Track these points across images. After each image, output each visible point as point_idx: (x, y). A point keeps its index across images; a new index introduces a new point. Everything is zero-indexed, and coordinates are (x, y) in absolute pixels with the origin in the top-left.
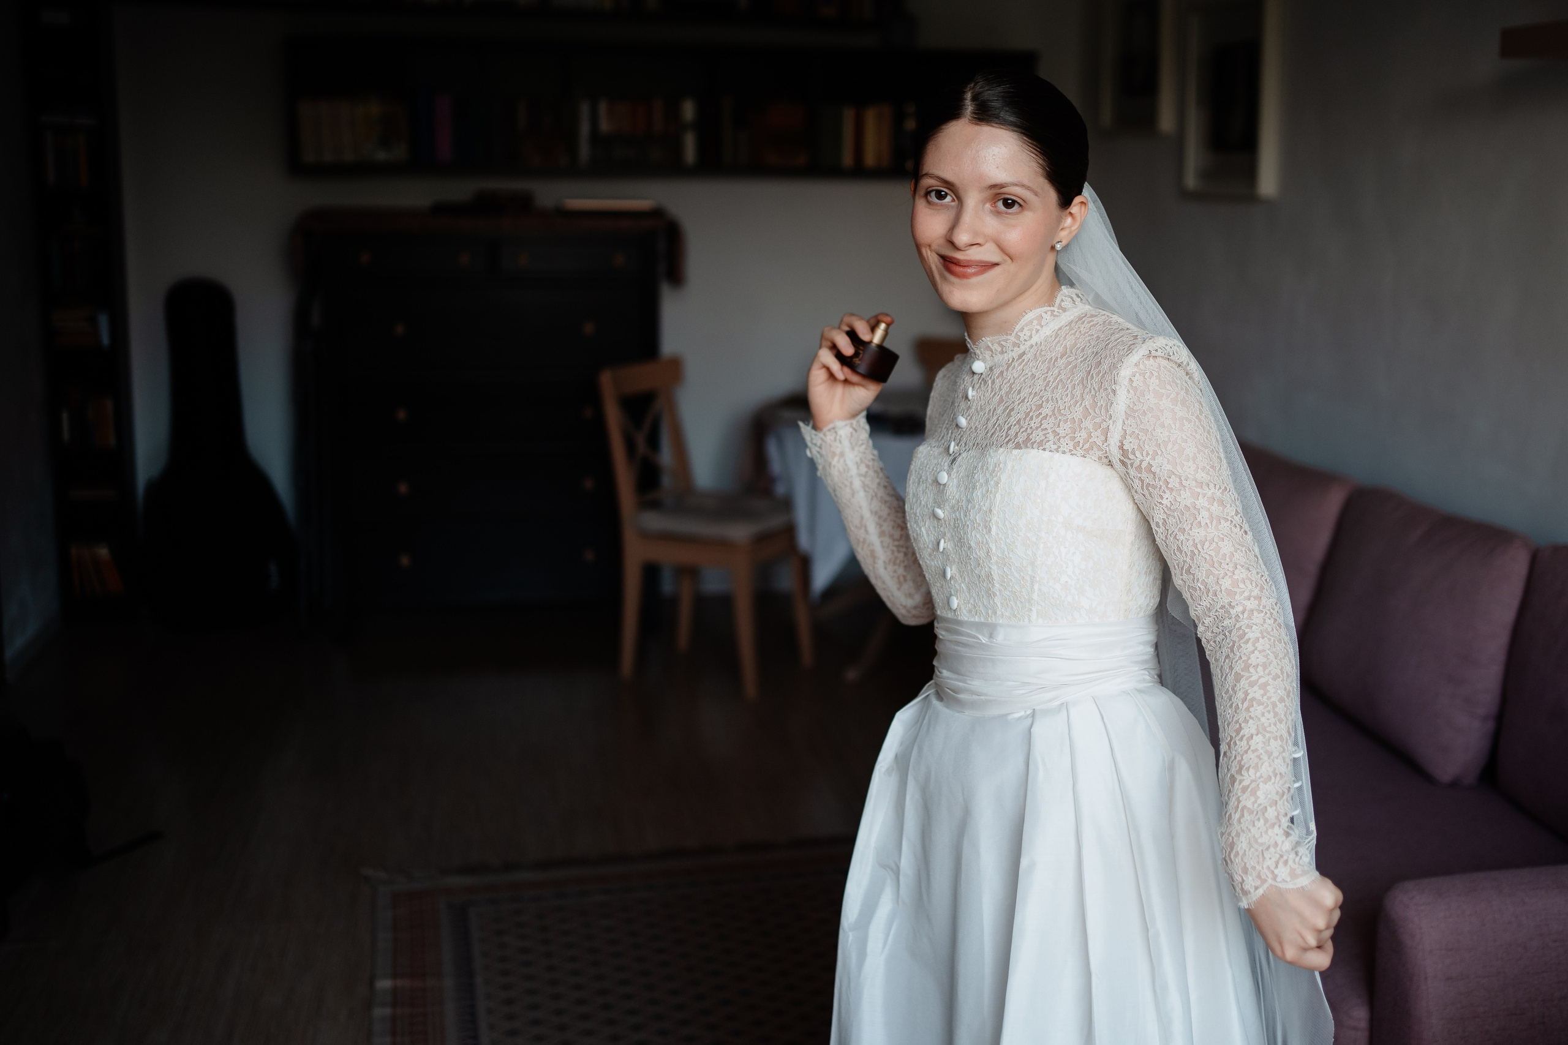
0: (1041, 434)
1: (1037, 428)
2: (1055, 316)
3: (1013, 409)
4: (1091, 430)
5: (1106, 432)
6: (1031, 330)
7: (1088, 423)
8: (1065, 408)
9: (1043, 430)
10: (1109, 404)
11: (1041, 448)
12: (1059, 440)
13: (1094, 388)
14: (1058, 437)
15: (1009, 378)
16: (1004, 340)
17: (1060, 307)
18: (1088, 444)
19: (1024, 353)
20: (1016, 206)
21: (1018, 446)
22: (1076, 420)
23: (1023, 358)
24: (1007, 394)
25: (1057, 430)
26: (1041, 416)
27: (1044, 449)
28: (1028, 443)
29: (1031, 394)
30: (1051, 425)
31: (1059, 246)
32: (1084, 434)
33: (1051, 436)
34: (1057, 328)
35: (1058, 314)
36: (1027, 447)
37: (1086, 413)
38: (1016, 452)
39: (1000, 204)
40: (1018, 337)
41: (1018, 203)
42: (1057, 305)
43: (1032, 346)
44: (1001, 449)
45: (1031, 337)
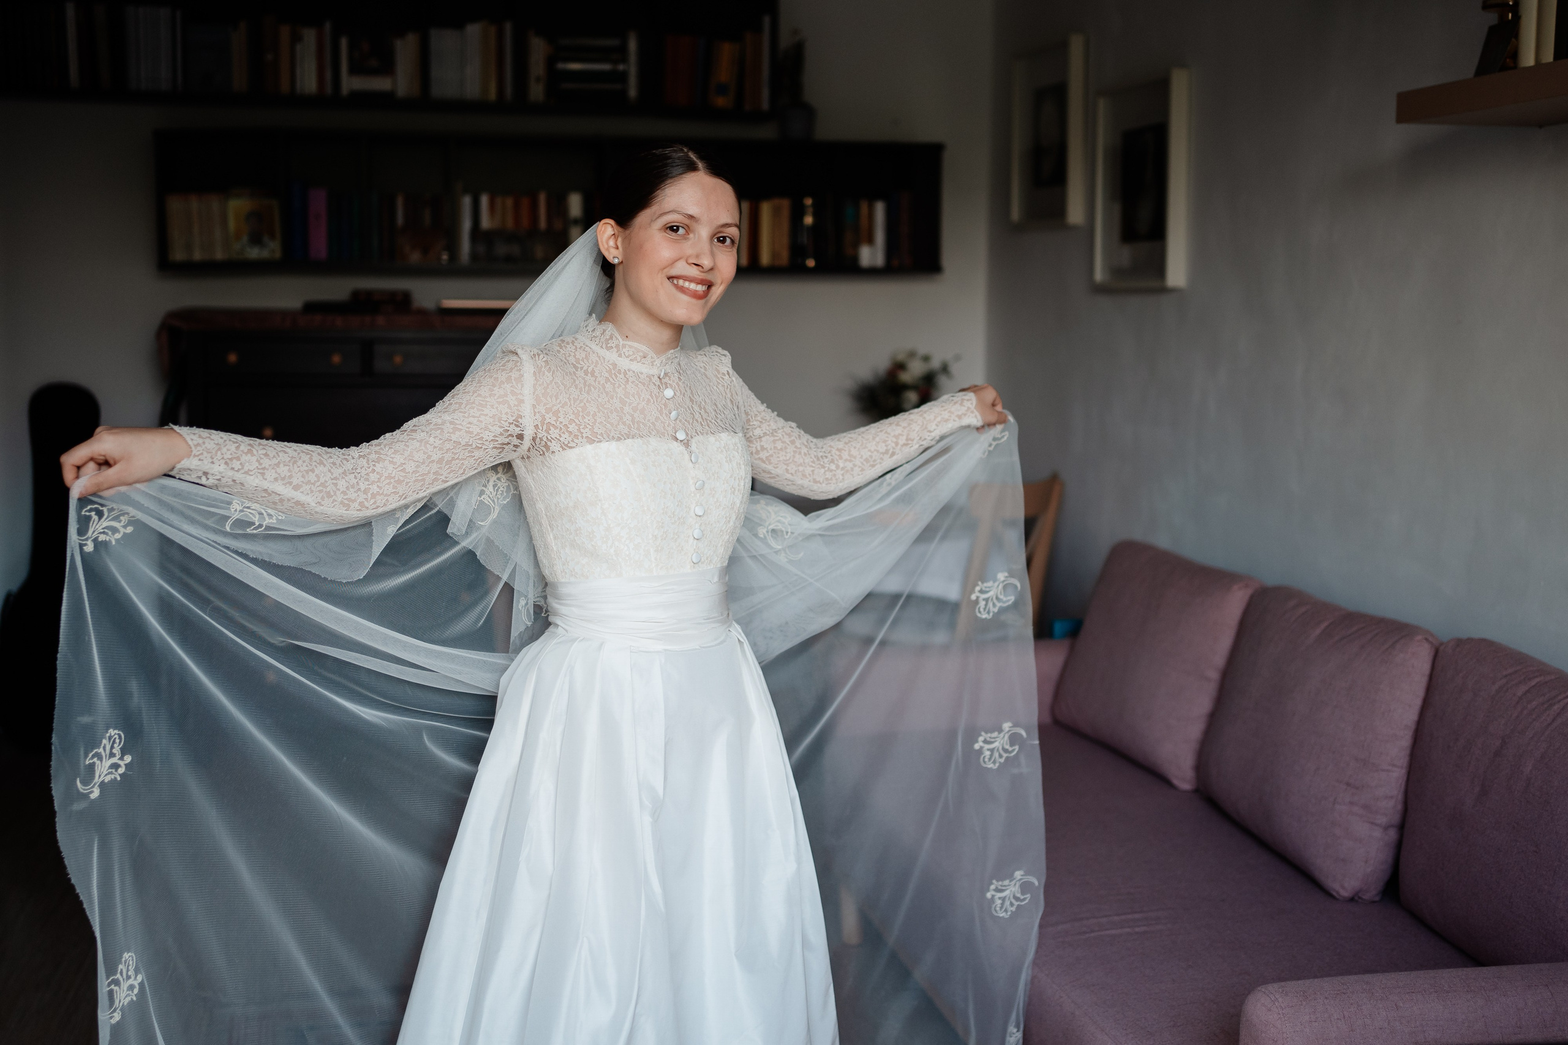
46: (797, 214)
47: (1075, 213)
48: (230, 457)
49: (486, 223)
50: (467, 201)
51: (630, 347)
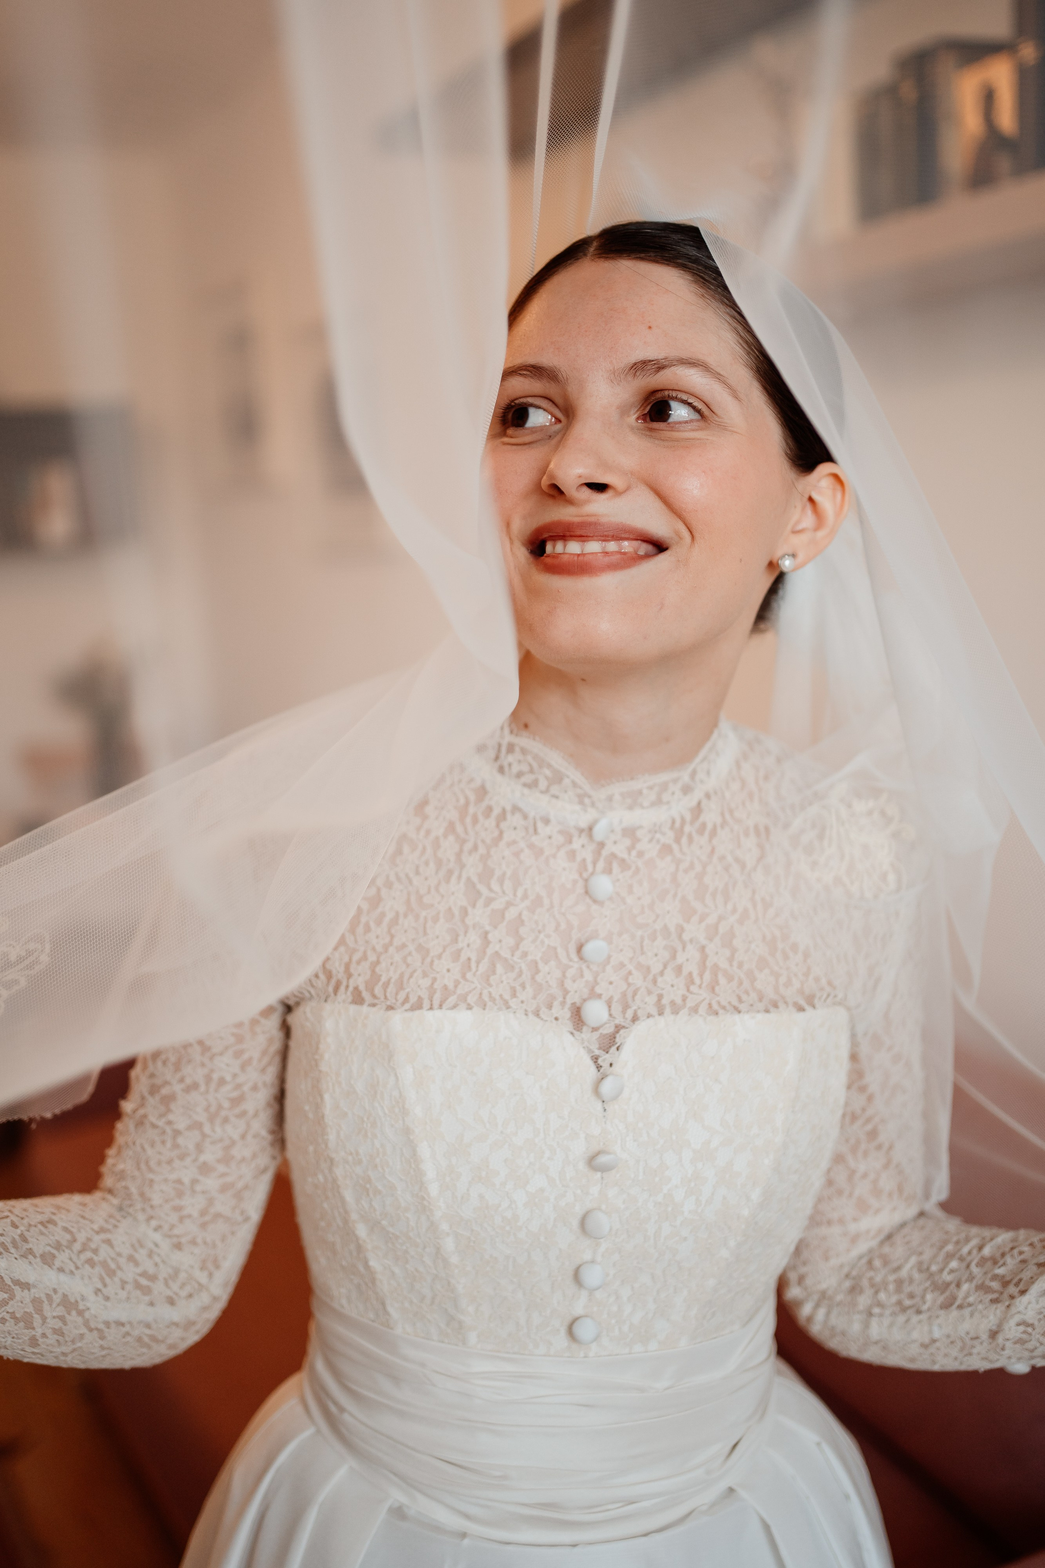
51: (524, 751)
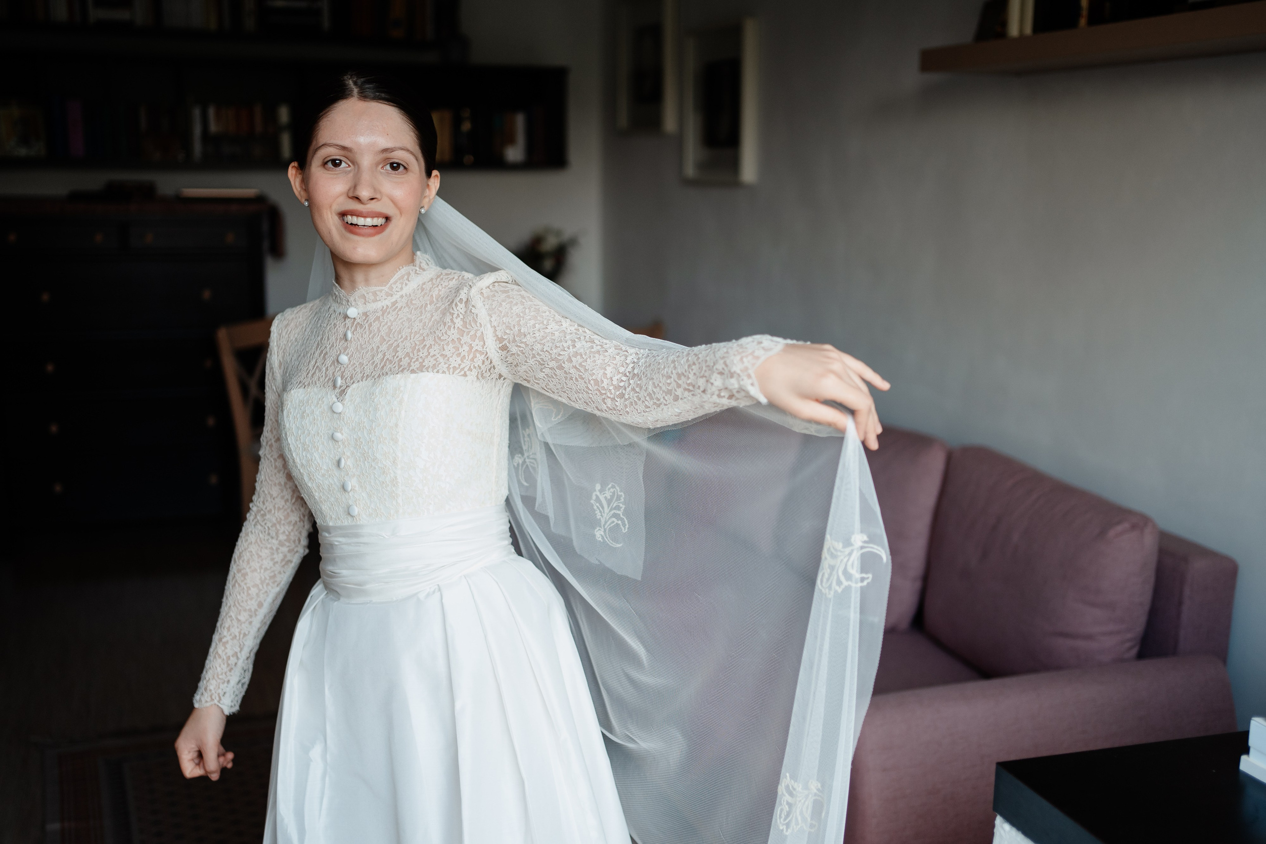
0: (432, 360)
1: (427, 356)
2: (418, 274)
3: (398, 346)
4: (471, 343)
5: (482, 339)
6: (402, 284)
7: (466, 339)
8: (443, 334)
9: (432, 357)
10: (475, 317)
11: (435, 370)
12: (448, 360)
13: (461, 313)
14: (447, 358)
15: (386, 321)
16: (379, 291)
17: (420, 267)
18: (472, 354)
19: (396, 302)
20: (401, 168)
21: (413, 371)
22: (456, 340)
23: (396, 306)
24: (388, 334)
25: (444, 353)
26: (427, 347)
27: (438, 372)
28: (422, 368)
29: (411, 333)
30: (438, 351)
31: (423, 210)
32: (466, 348)
33: (441, 359)
34: (421, 283)
35: (419, 272)
36: (422, 371)
37: (461, 332)
38: (413, 376)
39: (388, 167)
40: (391, 288)
41: (403, 165)
42: (418, 265)
43: (402, 296)
44: (398, 375)
45: (402, 289)
46: (457, 123)
47: (670, 123)
48: (226, 665)
49: (213, 128)
50: (197, 112)
